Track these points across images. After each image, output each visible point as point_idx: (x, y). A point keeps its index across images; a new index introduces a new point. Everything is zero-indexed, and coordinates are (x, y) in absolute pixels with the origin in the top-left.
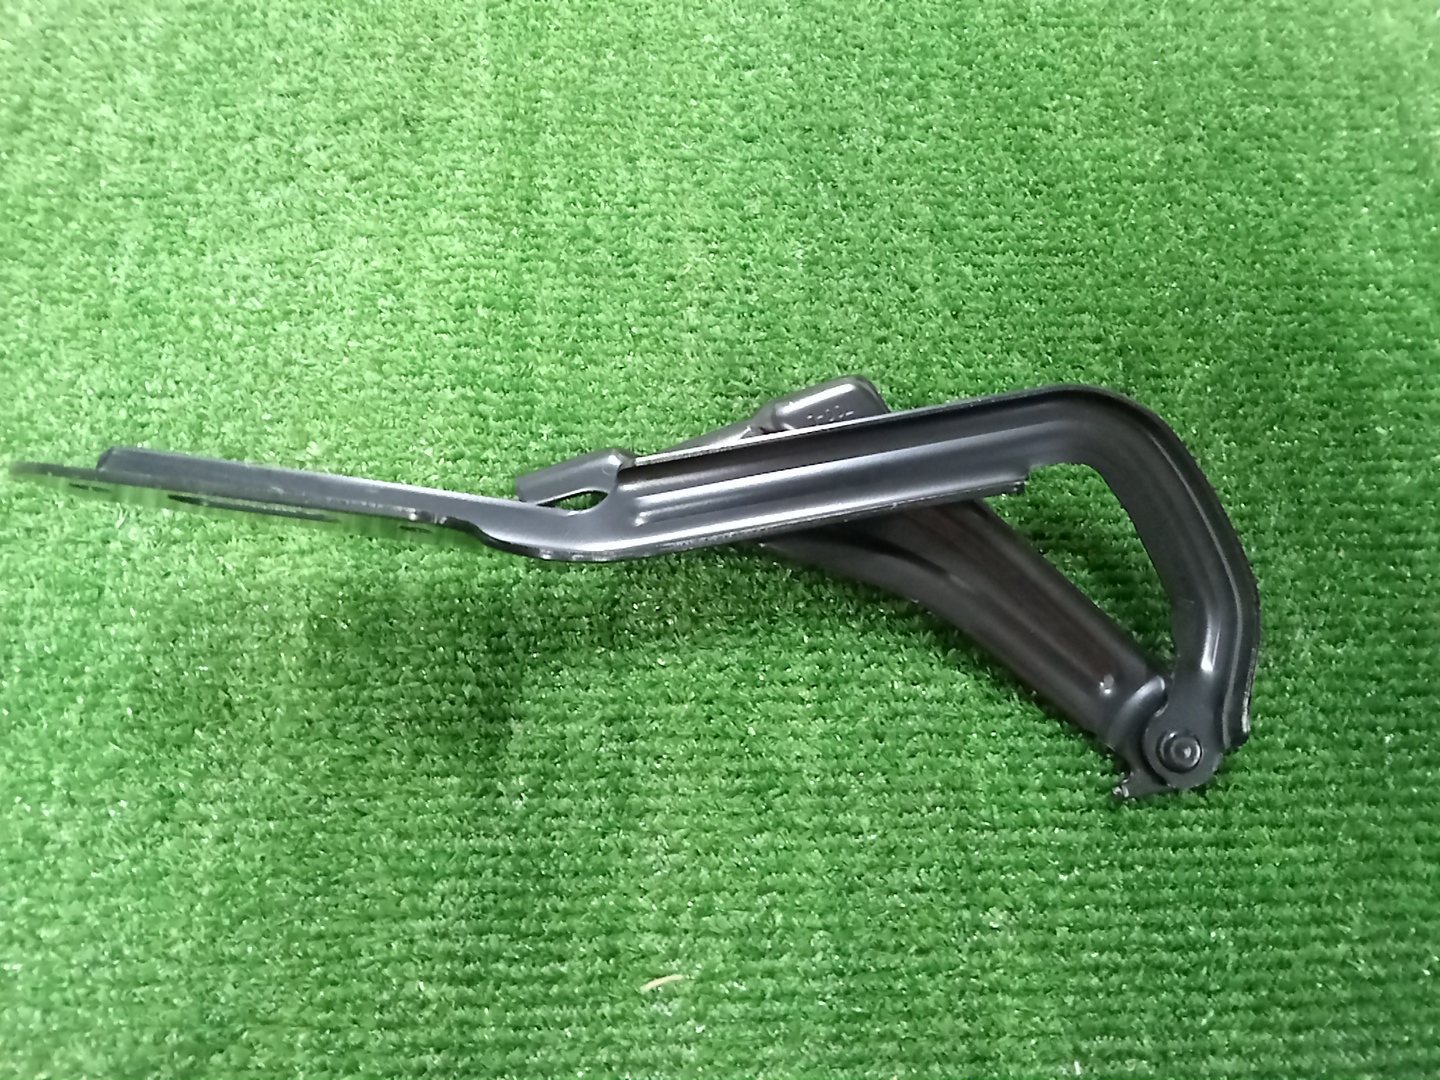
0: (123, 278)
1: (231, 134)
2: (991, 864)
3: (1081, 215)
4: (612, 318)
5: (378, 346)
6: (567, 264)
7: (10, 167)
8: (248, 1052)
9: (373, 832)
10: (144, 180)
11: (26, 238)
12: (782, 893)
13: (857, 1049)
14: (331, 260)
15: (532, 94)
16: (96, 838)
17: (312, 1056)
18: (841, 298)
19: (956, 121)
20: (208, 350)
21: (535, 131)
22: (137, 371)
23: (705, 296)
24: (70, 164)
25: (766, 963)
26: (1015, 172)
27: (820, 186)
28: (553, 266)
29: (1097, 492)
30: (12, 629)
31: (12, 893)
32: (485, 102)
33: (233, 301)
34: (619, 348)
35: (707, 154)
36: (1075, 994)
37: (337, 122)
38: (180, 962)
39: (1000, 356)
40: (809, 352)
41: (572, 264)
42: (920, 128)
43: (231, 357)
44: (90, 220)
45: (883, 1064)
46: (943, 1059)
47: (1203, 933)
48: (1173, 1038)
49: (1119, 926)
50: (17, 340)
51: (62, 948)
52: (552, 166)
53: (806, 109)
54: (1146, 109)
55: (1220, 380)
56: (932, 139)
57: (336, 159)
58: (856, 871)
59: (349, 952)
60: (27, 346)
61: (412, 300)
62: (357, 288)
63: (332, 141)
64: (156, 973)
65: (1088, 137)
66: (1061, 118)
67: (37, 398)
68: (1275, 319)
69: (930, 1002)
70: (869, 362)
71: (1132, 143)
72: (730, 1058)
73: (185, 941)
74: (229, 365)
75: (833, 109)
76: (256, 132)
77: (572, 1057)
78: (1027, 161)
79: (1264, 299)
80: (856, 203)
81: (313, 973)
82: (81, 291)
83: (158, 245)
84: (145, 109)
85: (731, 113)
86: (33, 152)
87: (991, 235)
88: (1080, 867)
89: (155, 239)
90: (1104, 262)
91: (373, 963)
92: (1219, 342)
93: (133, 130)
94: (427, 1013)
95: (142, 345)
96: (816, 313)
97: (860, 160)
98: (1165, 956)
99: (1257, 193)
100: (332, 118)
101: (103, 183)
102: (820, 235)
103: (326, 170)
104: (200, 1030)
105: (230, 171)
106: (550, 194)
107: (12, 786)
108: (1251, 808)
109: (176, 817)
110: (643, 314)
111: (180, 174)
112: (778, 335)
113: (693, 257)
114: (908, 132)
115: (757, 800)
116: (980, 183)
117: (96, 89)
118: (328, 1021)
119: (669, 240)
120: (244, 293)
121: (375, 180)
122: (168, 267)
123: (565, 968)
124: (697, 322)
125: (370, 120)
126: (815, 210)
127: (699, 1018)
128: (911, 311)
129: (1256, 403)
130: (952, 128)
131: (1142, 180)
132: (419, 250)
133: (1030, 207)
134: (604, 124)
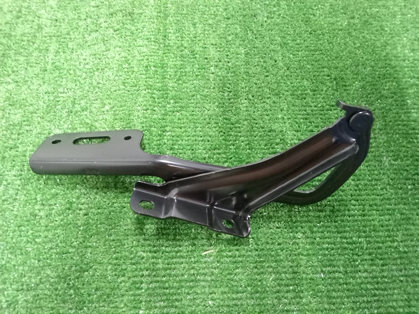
0: (50, 59)
1: (79, 18)
2: (298, 221)
3: (324, 40)
4: (190, 70)
5: (124, 79)
6: (177, 55)
7: (17, 28)
8: (95, 271)
9: (127, 212)
10: (55, 32)
11: (22, 48)
13: (262, 270)
14: (109, 54)
15: (165, 5)
16: (50, 214)
17: (112, 272)
18: (255, 64)
19: (288, 13)
20: (75, 80)
21: (166, 16)
22: (56, 86)
23: (216, 63)
24: (34, 27)
25: (236, 247)
26: (305, 28)
27: (249, 32)
28: (172, 55)
30: (24, 158)
31: (28, 229)
32: (152, 8)
33: (82, 66)
34: (192, 79)
35: (216, 23)
36: (322, 255)
37: (110, 14)
38: (75, 248)
39: (300, 81)
40: (246, 80)
41: (178, 55)
42: (277, 15)
43: (82, 82)
44: (40, 43)
45: (269, 274)
46: (285, 273)
47: (357, 240)
48: (349, 268)
49: (334, 237)
50: (21, 78)
51: (42, 244)
52: (172, 26)
53: (244, 10)
54: (343, 9)
55: (363, 87)
56: (281, 18)
57: (110, 25)
58: (260, 223)
59: (122, 244)
60: (24, 79)
61: (133, 65)
62: (117, 62)
63: (108, 20)
64: (68, 251)
65: (326, 17)
67: (28, 94)
68: (379, 70)
69: (281, 258)
70: (263, 82)
71: (338, 19)
72: (227, 272)
73: (76, 242)
74: (82, 84)
75: (252, 10)
76: (87, 18)
77: (184, 272)
78: (308, 24)
79: (376, 64)
80: (259, 37)
81: (112, 250)
82: (39, 64)
83: (60, 50)
84: (54, 11)
85: (223, 11)
86: (23, 24)
87: (298, 46)
88: (323, 222)
89: (59, 48)
90: (330, 54)
91: (128, 247)
92: (363, 76)
93: (51, 17)
94: (144, 260)
95: (57, 79)
96: (248, 68)
97: (260, 24)
98: (346, 246)
99: (374, 34)
100: (108, 13)
101: (44, 33)
102: (249, 46)
103: (107, 28)
104: (81, 266)
105: (80, 29)
106: (171, 34)
107: (26, 201)
108: (370, 206)
109: (73, 209)
110: (198, 69)
111: (65, 30)
112: (237, 75)
113: (212, 52)
114: (274, 16)
116: (295, 31)
117: (40, 5)
118: (117, 263)
119: (205, 48)
120: (85, 64)
121: (121, 31)
122: (63, 56)
123: (181, 249)
124: (214, 71)
125: (119, 14)
126: (247, 39)
127: (218, 262)
128: (275, 68)
129: (373, 94)
130: (287, 15)
131: (341, 30)
132: (134, 51)
133: (309, 38)
134: (186, 14)
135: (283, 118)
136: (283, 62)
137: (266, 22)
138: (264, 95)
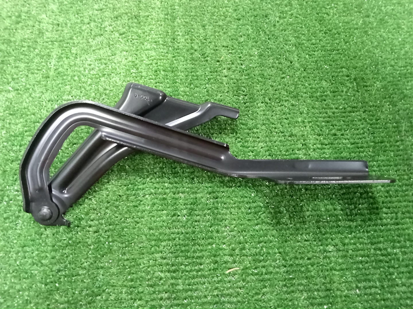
0: (53, 65)
1: (83, 22)
2: (328, 232)
3: (340, 39)
4: (201, 74)
6: (187, 58)
7: (16, 34)
8: (108, 295)
9: (142, 228)
10: (57, 37)
11: (23, 55)
12: (265, 243)
13: (292, 288)
14: (116, 59)
15: (173, 7)
17: (128, 296)
18: (270, 66)
19: (300, 13)
20: (80, 87)
21: (174, 19)
22: (59, 93)
23: (228, 66)
24: (34, 32)
25: (262, 264)
26: (319, 27)
27: (261, 32)
28: (182, 58)
29: (351, 121)
31: (32, 250)
32: (159, 10)
33: (87, 72)
34: (204, 82)
35: (226, 24)
36: (356, 270)
37: (114, 18)
38: (86, 269)
39: (319, 82)
40: (261, 82)
41: (188, 58)
42: (290, 15)
43: (88, 88)
44: (41, 49)
45: (300, 293)
46: (318, 290)
48: (385, 282)
49: (367, 250)
50: (22, 85)
51: (49, 266)
52: (180, 29)
53: (255, 10)
54: (356, 8)
55: (385, 87)
56: (294, 18)
57: (115, 29)
58: (287, 236)
59: (137, 264)
60: (25, 87)
61: (141, 70)
62: (124, 67)
63: (113, 23)
64: (78, 273)
65: (340, 16)
66: (331, 11)
67: (29, 102)
68: (400, 69)
69: (312, 274)
70: (280, 84)
71: (353, 18)
72: (254, 292)
73: (87, 262)
74: (87, 91)
75: (263, 10)
76: (90, 22)
77: (206, 293)
78: (323, 24)
79: (396, 63)
80: (272, 37)
81: (126, 270)
82: (40, 70)
83: (63, 56)
84: (56, 15)
85: (232, 12)
86: (23, 29)
87: (313, 46)
88: (354, 232)
89: (62, 54)
90: (348, 53)
91: (144, 267)
92: (384, 76)
94: (162, 282)
95: (60, 85)
96: (263, 70)
97: (273, 24)
98: (381, 258)
99: (391, 32)
100: (113, 16)
101: (45, 38)
102: (262, 47)
103: (112, 32)
104: (93, 289)
105: (83, 33)
106: (180, 37)
108: (403, 213)
109: (82, 226)
110: (211, 72)
111: (68, 34)
112: (252, 77)
113: (224, 55)
114: (286, 16)
115: (256, 215)
116: (309, 31)
117: (41, 10)
118: (132, 285)
119: (217, 50)
120: (90, 69)
121: (127, 34)
122: (66, 62)
123: (202, 267)
124: (227, 74)
125: (124, 17)
126: (260, 40)
127: (244, 280)
128: (291, 69)
129: (396, 94)
130: (300, 15)
131: (357, 29)
132: (142, 55)
133: (324, 37)
134: (195, 16)
135: (304, 121)
136: (299, 63)
137: (278, 22)
138: (281, 97)
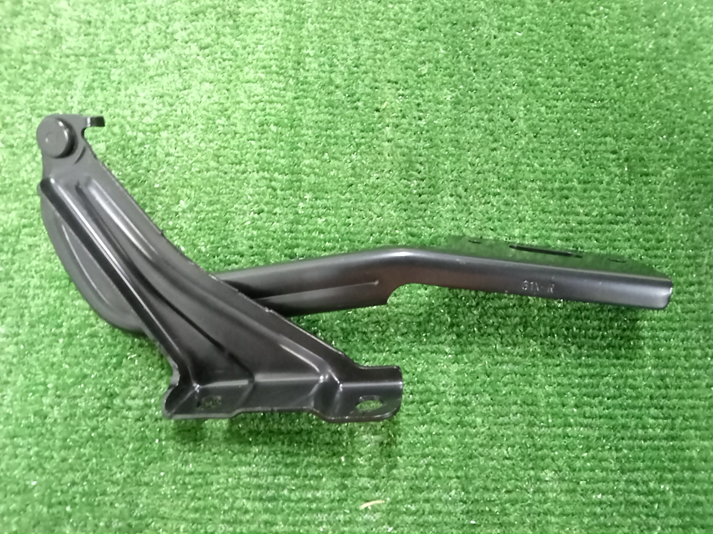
0: (76, 103)
1: (134, 20)
2: (546, 446)
3: (608, 79)
4: (344, 133)
5: (217, 147)
6: (320, 101)
7: (12, 36)
10: (86, 46)
11: (23, 78)
12: (434, 458)
14: (190, 96)
16: (72, 416)
18: (472, 124)
19: (538, 21)
20: (124, 146)
21: (302, 22)
23: (395, 120)
24: (45, 36)
25: (425, 495)
26: (572, 52)
27: (461, 57)
28: (312, 101)
29: (611, 240)
30: (23, 301)
31: (29, 444)
33: (136, 118)
34: (348, 151)
35: (398, 37)
36: (589, 516)
37: (192, 14)
38: (118, 484)
39: (559, 161)
40: (453, 155)
41: (323, 101)
42: (518, 24)
43: (137, 151)
44: (57, 69)
47: (657, 486)
49: (614, 481)
50: (20, 138)
51: (56, 474)
52: (312, 43)
53: (454, 11)
54: (646, 17)
55: (681, 179)
56: (525, 31)
57: (191, 36)
58: (474, 447)
59: (207, 483)
61: (235, 121)
62: (204, 112)
63: (189, 25)
64: (105, 490)
65: (612, 32)
66: (597, 21)
67: (33, 171)
69: (512, 518)
70: (487, 162)
71: (637, 37)
73: (120, 473)
74: (136, 155)
75: (469, 12)
76: (147, 19)
78: (578, 45)
79: (707, 132)
80: (481, 68)
81: (188, 493)
83: (95, 84)
85: (412, 12)
86: (24, 28)
87: (557, 89)
88: (594, 449)
89: (94, 81)
90: (619, 107)
91: (218, 489)
92: (682, 156)
93: (79, 16)
94: (248, 517)
96: (458, 132)
97: (484, 42)
98: (637, 498)
100: (189, 12)
101: (64, 47)
102: (461, 87)
103: (187, 42)
104: (129, 521)
105: (133, 42)
106: (310, 59)
107: (28, 386)
108: (685, 419)
109: (115, 407)
110: (362, 131)
111: (106, 43)
112: (436, 145)
113: (390, 99)
114: (512, 26)
115: (421, 407)
116: (551, 58)
118: (196, 518)
119: (376, 88)
120: (142, 113)
121: (213, 49)
122: (101, 98)
123: (319, 494)
124: (391, 136)
125: (211, 13)
126: (458, 71)
127: (390, 524)
128: (510, 133)
129: (700, 192)
130: (536, 25)
131: (642, 59)
132: (238, 91)
133: (579, 73)
134: (340, 18)
135: (524, 237)
136: (527, 120)
137: (495, 37)
138: (487, 187)
